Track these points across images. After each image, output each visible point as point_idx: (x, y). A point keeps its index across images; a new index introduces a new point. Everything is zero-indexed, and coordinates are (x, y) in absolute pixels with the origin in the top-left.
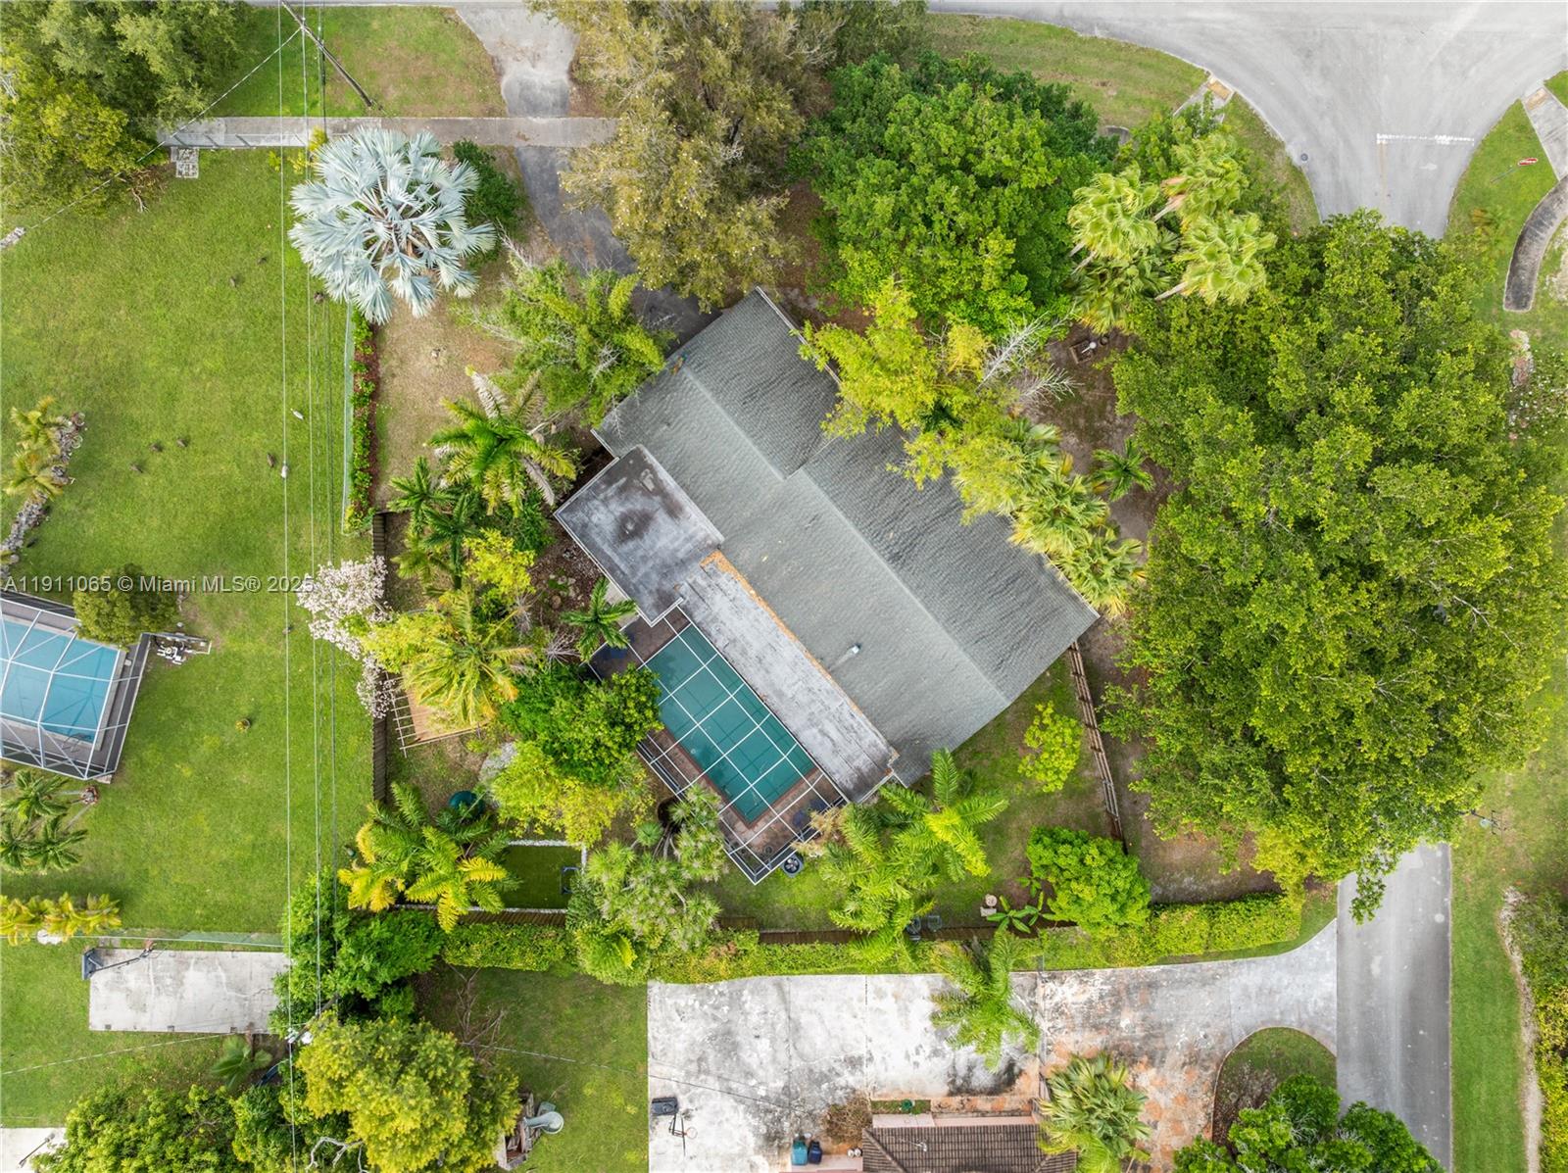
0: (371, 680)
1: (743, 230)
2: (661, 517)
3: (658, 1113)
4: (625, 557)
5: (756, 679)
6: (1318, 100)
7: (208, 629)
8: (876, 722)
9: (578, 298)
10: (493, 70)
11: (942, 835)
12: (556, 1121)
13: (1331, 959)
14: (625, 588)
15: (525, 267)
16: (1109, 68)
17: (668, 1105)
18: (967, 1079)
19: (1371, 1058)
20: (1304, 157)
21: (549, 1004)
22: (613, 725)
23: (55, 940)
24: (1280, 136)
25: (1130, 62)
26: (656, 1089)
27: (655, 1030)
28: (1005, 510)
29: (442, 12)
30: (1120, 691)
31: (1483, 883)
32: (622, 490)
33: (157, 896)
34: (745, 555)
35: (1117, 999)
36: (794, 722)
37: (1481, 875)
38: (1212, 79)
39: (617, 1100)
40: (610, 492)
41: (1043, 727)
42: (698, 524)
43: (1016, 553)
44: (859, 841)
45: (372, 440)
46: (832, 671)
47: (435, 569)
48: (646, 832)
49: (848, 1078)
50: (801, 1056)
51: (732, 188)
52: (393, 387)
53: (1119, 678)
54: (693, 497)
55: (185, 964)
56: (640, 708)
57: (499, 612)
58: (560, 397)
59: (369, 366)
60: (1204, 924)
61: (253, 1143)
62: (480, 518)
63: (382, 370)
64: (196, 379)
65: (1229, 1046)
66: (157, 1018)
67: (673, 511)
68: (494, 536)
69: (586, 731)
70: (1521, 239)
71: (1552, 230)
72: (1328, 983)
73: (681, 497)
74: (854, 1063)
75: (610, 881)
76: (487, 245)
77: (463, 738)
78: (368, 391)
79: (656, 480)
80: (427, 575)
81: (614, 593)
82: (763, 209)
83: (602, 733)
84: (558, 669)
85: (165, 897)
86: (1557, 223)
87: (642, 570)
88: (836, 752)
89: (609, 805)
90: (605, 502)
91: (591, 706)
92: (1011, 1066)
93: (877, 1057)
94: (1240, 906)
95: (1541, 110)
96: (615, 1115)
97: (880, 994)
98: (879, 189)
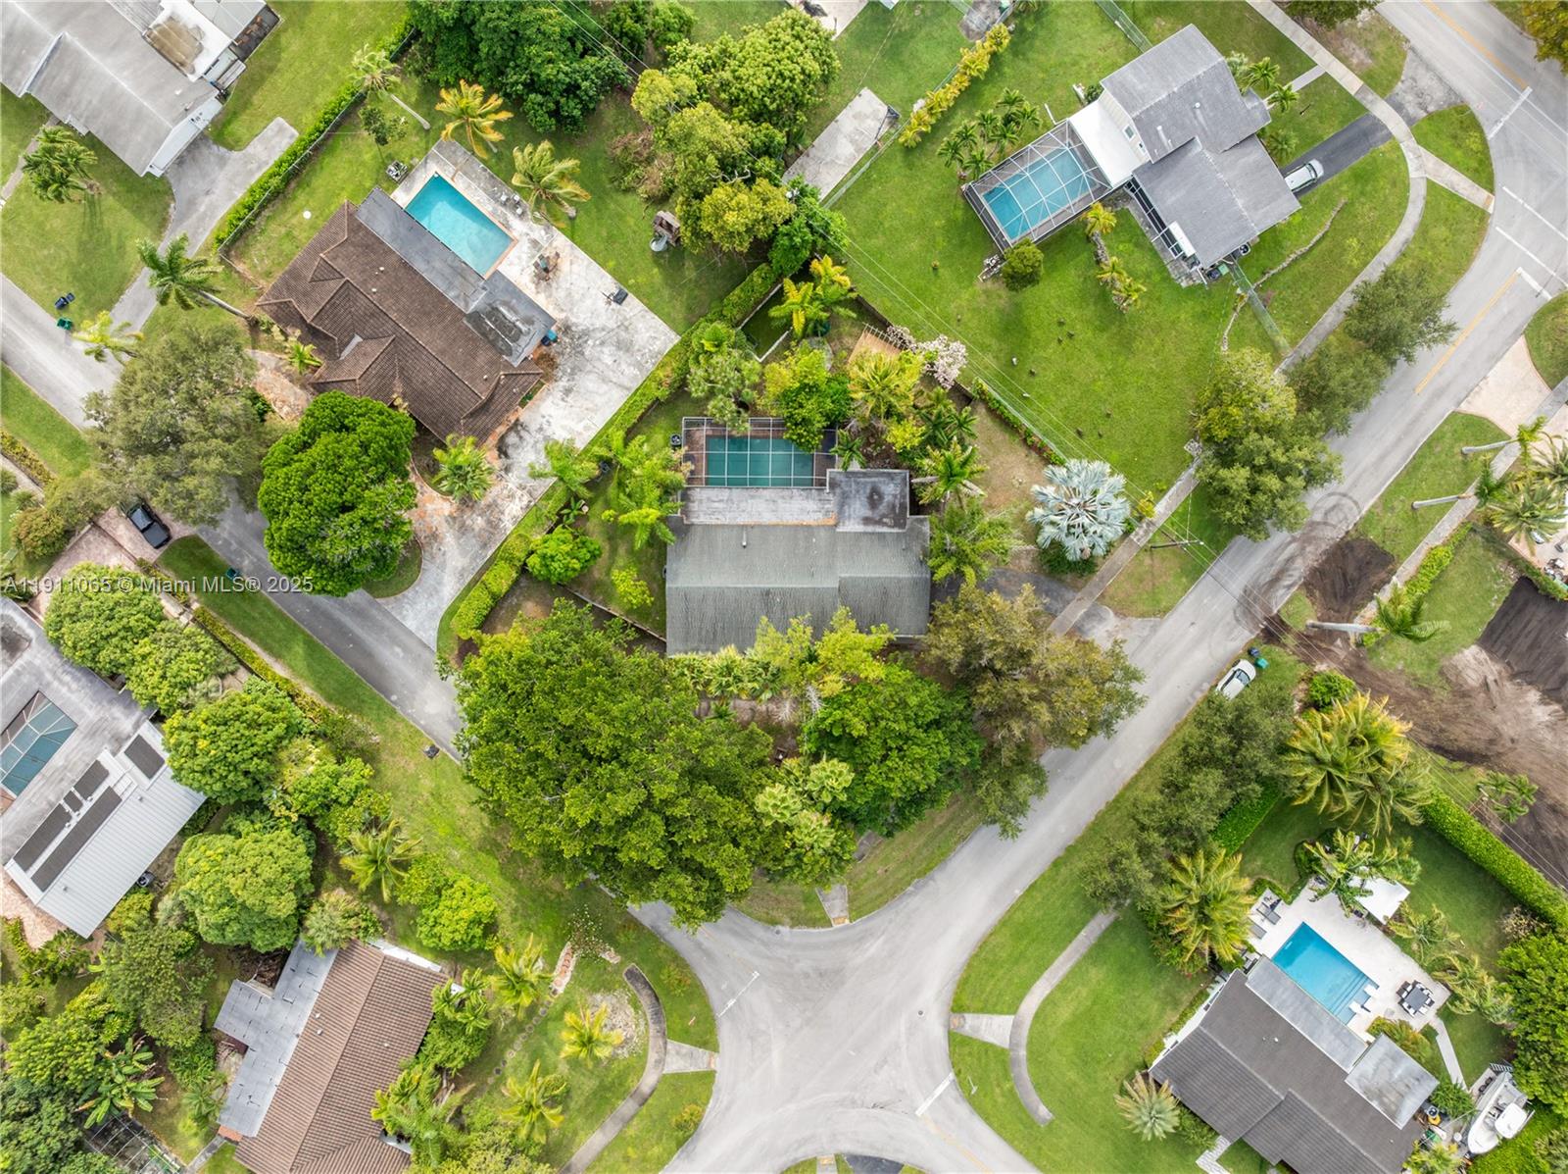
0: (907, 337)
1: (953, 641)
2: (869, 513)
3: (621, 292)
4: (865, 484)
5: (768, 493)
6: (798, 961)
7: (989, 284)
8: (707, 527)
9: (985, 557)
10: (1121, 613)
11: (645, 510)
12: (654, 247)
13: (421, 634)
14: (853, 473)
15: (1015, 544)
16: (892, 880)
17: (620, 298)
18: (518, 432)
19: (359, 613)
20: (778, 932)
21: (706, 287)
22: (803, 419)
23: (916, 107)
24: (796, 930)
25: (886, 891)
26: (632, 300)
27: (657, 322)
28: (749, 651)
29: (1165, 613)
30: (631, 638)
31: (391, 731)
32: (894, 507)
33: (897, 165)
34: (823, 533)
35: (493, 525)
36: (736, 492)
37: (396, 732)
38: (847, 921)
39: (641, 279)
40: (897, 502)
41: (644, 593)
42: (852, 526)
43: (725, 644)
44: (670, 475)
45: (1007, 424)
46: (743, 527)
47: (929, 402)
48: (749, 395)
49: (563, 383)
50: (590, 372)
51: (973, 650)
52: (1022, 451)
53: (636, 641)
54: (865, 533)
55: (858, 151)
56: (800, 436)
57: (888, 414)
58: (952, 513)
59: (1039, 450)
60: (495, 589)
61: (766, 136)
62: (932, 440)
63: (1034, 454)
64: (1098, 373)
65: (426, 555)
66: (846, 121)
67: (867, 521)
68: (916, 442)
69: (810, 408)
70: (657, 999)
71: (649, 1017)
72: (410, 624)
73: (870, 529)
74: (568, 391)
75: (746, 366)
76: (1040, 539)
77: (850, 351)
78: (1029, 440)
79: (885, 524)
80: (929, 398)
81: (855, 466)
82: (955, 658)
83: (804, 412)
84: (844, 416)
85: (894, 167)
86: (650, 1022)
87: (854, 486)
88: (709, 499)
89: (772, 390)
90: (895, 496)
91: (818, 417)
92: (507, 456)
93: (562, 404)
94: (485, 612)
95: (706, 1058)
96: (636, 273)
97: (587, 428)
98: (921, 706)
